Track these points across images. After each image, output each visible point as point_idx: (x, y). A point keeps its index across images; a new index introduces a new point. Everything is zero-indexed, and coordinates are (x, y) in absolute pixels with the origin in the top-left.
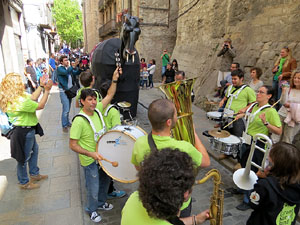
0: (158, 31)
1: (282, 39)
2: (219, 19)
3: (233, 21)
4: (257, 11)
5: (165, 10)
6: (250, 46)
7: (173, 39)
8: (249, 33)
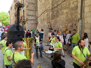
0: (32, 22)
1: (64, 23)
2: (48, 18)
3: (52, 19)
4: (57, 16)
5: (34, 16)
6: (57, 25)
7: (37, 24)
8: (56, 22)
